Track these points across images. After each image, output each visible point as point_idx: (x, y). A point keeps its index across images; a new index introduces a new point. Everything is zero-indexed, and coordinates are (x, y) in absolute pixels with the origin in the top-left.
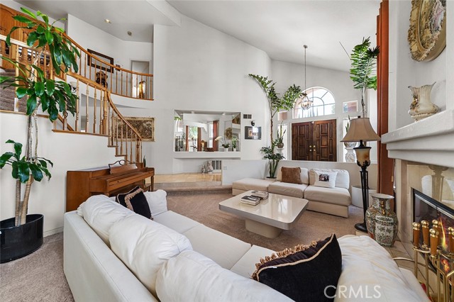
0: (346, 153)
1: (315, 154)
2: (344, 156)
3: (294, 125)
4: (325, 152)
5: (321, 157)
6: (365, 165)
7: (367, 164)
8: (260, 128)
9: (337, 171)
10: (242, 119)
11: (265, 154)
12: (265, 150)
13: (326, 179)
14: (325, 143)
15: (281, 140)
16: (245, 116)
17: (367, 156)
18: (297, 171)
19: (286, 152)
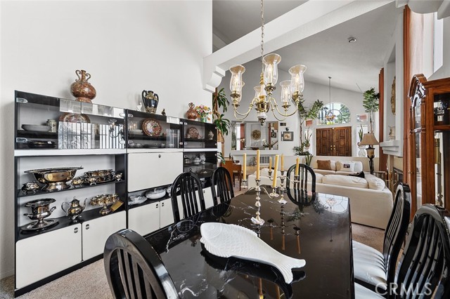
0: (359, 151)
1: (335, 151)
2: (358, 153)
3: (318, 131)
4: (343, 151)
5: (339, 154)
6: (371, 158)
7: (373, 157)
8: (292, 133)
9: (355, 162)
10: (279, 127)
11: (295, 152)
12: (296, 149)
13: (348, 167)
14: (342, 143)
15: (308, 142)
16: (282, 124)
17: (373, 153)
18: (328, 162)
19: (312, 150)
